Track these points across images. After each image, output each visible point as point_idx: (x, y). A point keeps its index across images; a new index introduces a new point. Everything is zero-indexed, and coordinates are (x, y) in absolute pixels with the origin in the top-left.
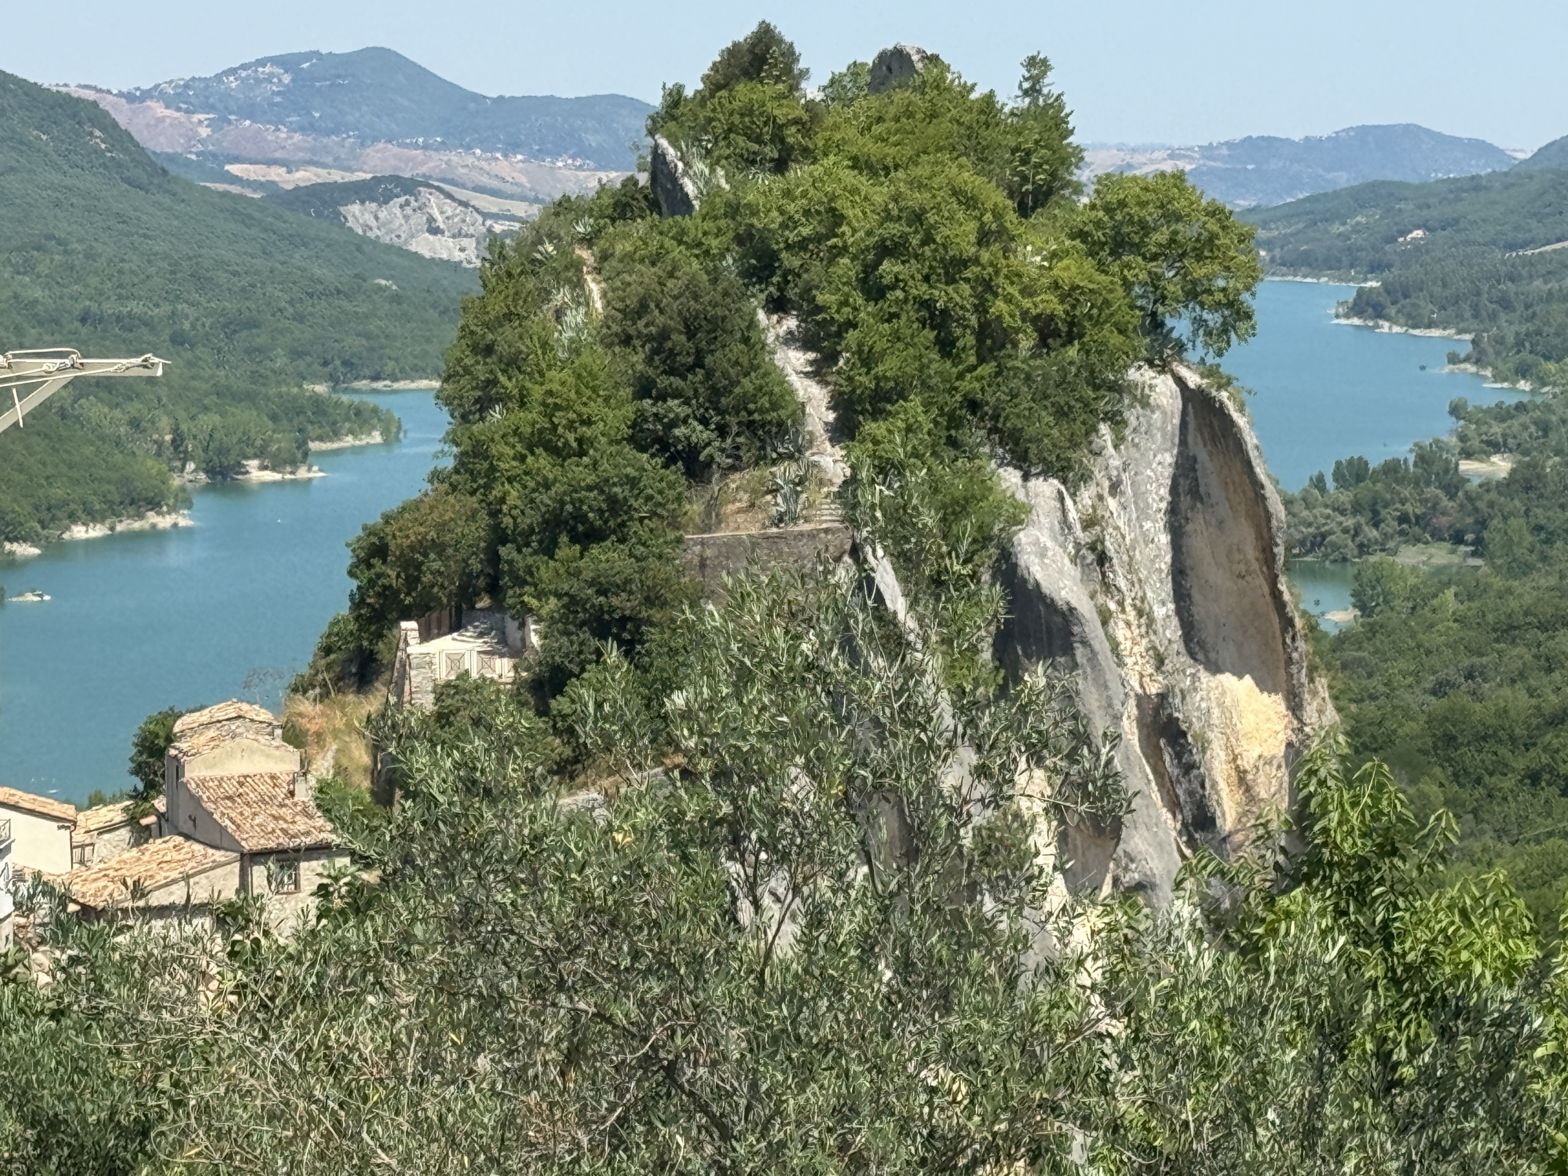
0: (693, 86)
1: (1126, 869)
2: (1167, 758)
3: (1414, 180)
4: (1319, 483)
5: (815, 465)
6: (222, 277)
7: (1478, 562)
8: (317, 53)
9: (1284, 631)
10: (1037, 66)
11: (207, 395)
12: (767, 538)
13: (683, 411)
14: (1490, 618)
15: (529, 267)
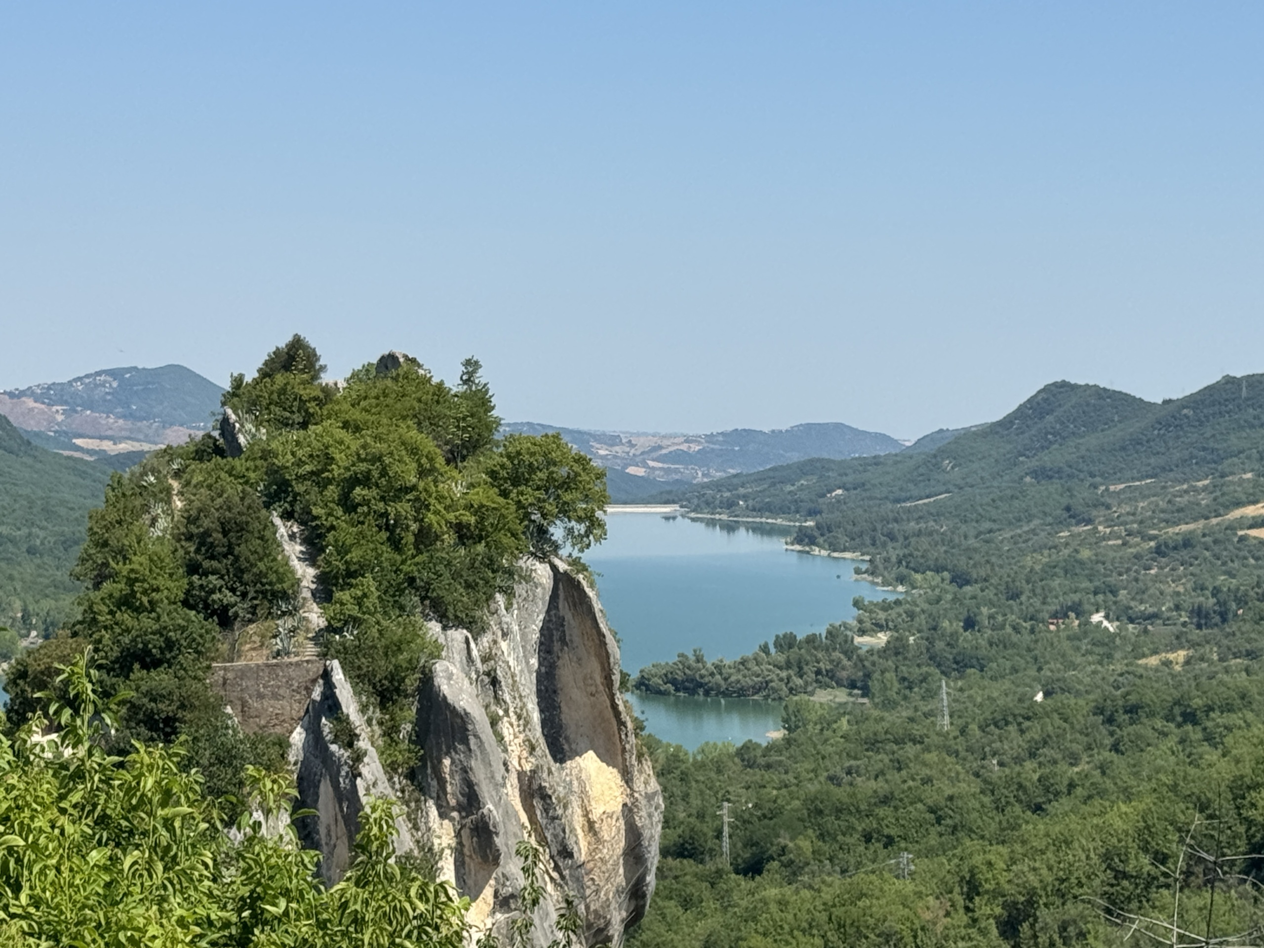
0: (250, 376)
1: (504, 885)
2: (538, 813)
3: (838, 457)
4: (765, 649)
5: (305, 619)
6: (63, 511)
7: (865, 700)
8: (135, 368)
9: (620, 730)
10: (471, 366)
11: (47, 587)
12: (267, 666)
13: (219, 583)
14: (863, 735)
15: (138, 490)
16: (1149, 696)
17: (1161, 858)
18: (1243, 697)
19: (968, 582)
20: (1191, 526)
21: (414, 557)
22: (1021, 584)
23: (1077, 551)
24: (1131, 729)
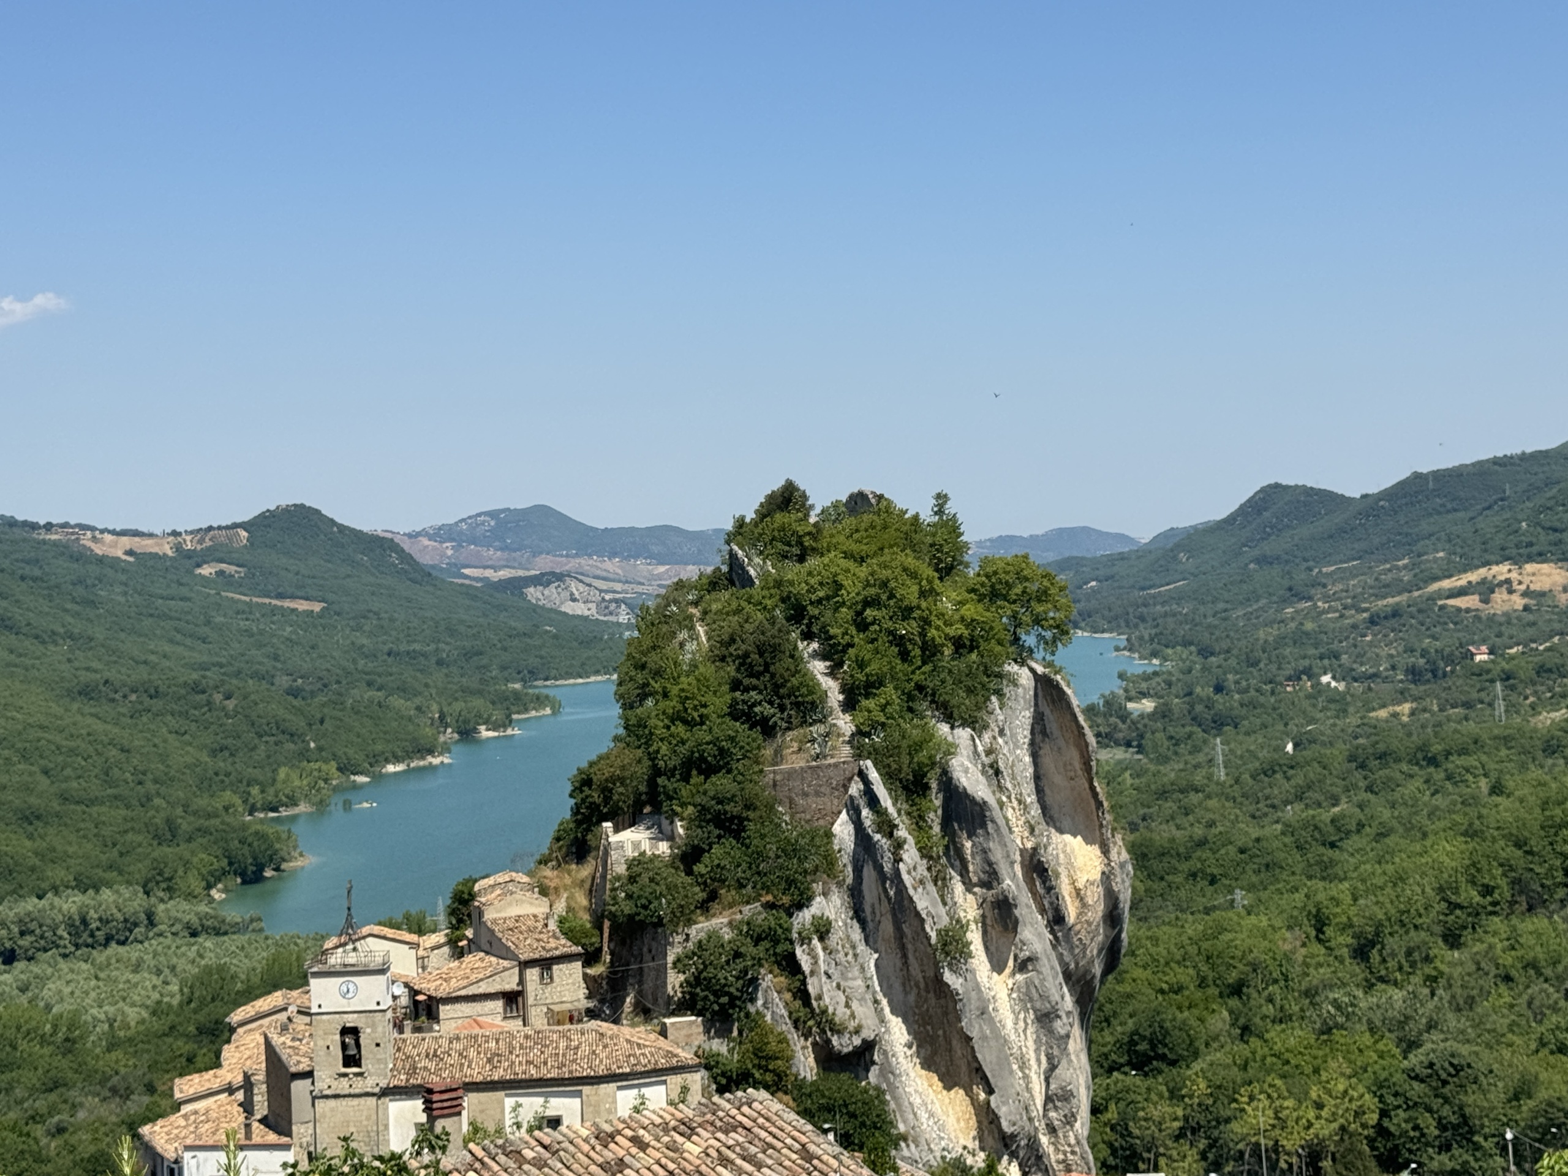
0: (750, 516)
1: (1021, 949)
2: (1037, 883)
3: (1089, 555)
5: (835, 725)
6: (462, 629)
7: (1140, 757)
8: (508, 509)
9: (1098, 809)
10: (942, 498)
11: (457, 692)
12: (810, 768)
13: (759, 698)
15: (663, 620)
16: (1395, 744)
17: (1487, 891)
18: (1476, 742)
19: (1212, 654)
20: (1397, 599)
21: (919, 668)
22: (1258, 654)
23: (1302, 624)
24: (1381, 773)
